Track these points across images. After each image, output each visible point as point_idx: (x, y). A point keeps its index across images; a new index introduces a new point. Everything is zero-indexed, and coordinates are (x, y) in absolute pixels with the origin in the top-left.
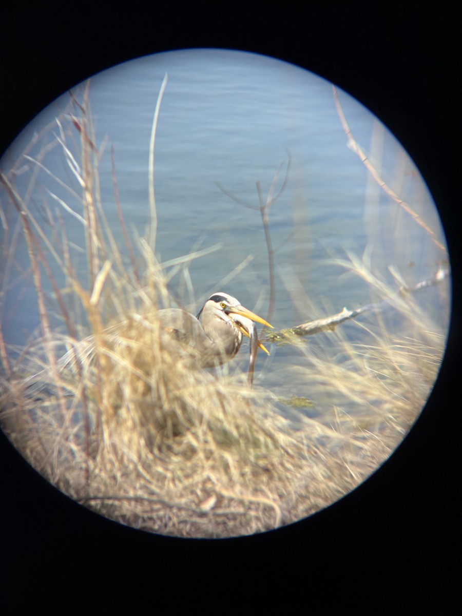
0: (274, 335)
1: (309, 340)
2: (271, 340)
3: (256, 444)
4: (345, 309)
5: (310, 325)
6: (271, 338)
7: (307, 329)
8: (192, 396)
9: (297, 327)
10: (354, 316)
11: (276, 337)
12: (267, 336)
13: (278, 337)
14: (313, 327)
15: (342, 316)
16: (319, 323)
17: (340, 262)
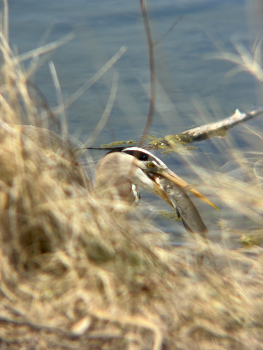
0: (157, 142)
1: (197, 148)
2: (154, 147)
3: (134, 262)
4: (237, 112)
5: (197, 131)
6: (154, 145)
7: (195, 135)
8: (61, 210)
9: (184, 133)
10: (249, 118)
11: (160, 144)
12: (150, 143)
13: (162, 144)
14: (201, 133)
15: (235, 119)
16: (207, 128)
17: (227, 56)
